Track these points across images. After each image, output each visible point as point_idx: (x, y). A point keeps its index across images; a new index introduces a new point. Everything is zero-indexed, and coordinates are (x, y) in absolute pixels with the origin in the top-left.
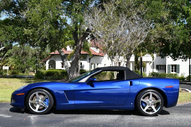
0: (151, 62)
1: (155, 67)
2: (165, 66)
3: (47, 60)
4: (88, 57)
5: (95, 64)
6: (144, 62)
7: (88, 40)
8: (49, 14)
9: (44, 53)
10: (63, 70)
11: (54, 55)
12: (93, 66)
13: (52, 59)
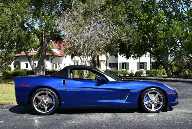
0: (105, 61)
1: (108, 65)
2: (117, 64)
3: (12, 61)
4: (51, 58)
5: (56, 64)
6: (100, 61)
7: (52, 42)
8: (18, 17)
9: (9, 55)
10: (28, 70)
11: (18, 56)
12: (54, 65)
13: (17, 60)
